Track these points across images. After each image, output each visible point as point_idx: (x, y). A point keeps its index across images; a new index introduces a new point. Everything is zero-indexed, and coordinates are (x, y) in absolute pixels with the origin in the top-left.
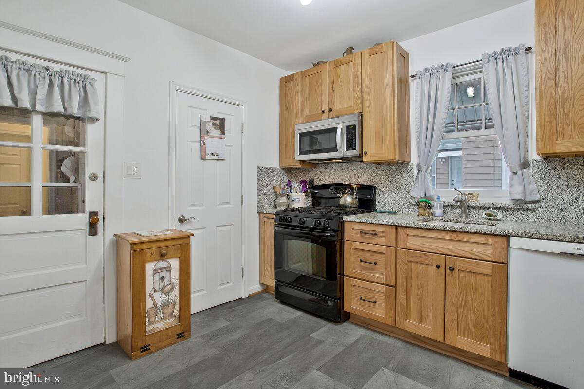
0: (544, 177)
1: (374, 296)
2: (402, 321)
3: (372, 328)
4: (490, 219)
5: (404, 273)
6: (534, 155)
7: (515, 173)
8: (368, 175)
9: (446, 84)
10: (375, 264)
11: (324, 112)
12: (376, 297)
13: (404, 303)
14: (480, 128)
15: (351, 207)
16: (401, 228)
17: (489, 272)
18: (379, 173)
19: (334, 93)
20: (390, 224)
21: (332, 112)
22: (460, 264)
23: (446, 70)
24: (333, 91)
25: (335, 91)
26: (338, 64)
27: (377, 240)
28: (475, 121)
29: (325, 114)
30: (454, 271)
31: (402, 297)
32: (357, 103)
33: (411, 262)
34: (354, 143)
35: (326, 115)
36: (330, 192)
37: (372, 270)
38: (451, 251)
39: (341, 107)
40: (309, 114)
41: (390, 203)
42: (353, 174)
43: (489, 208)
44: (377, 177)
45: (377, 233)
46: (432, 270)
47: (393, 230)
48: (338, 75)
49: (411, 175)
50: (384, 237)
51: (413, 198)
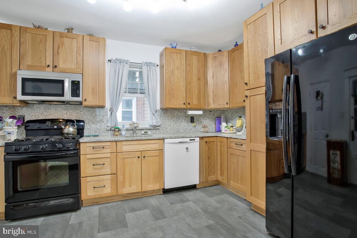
0: (162, 116)
1: (103, 183)
2: (121, 189)
3: (99, 203)
4: (146, 134)
5: (121, 165)
6: (158, 108)
7: (154, 114)
8: (77, 113)
9: (126, 70)
10: (104, 164)
11: (49, 66)
12: (105, 183)
13: (122, 180)
14: (137, 93)
15: (73, 134)
16: (119, 142)
17: (158, 154)
18: (86, 112)
19: (59, 55)
20: (113, 140)
21: (56, 69)
22: (147, 154)
23: (127, 63)
24: (58, 53)
25: (60, 54)
26: (63, 36)
27: (104, 151)
28: (136, 89)
29: (49, 68)
30: (145, 158)
31: (120, 178)
32: (79, 67)
33: (125, 158)
34: (78, 93)
35: (51, 69)
36: (48, 125)
37: (102, 168)
38: (143, 149)
39: (65, 66)
40: (30, 64)
41: (93, 130)
42: (65, 113)
43: (144, 129)
44: (84, 115)
45: (105, 147)
46: (135, 160)
47: (115, 143)
48: (63, 44)
49: (107, 114)
50: (109, 148)
51: (108, 127)
